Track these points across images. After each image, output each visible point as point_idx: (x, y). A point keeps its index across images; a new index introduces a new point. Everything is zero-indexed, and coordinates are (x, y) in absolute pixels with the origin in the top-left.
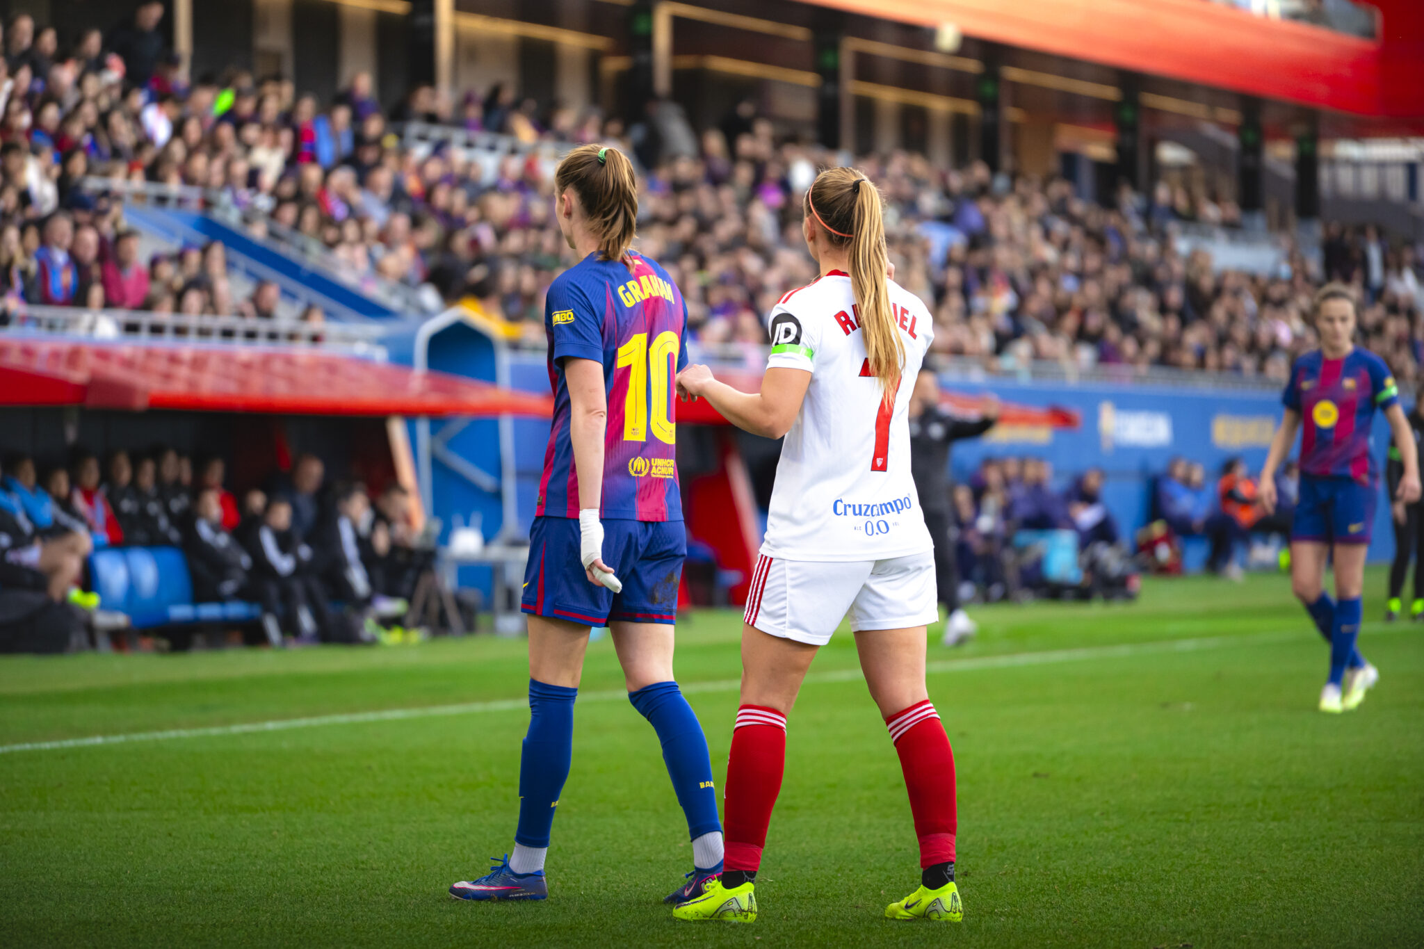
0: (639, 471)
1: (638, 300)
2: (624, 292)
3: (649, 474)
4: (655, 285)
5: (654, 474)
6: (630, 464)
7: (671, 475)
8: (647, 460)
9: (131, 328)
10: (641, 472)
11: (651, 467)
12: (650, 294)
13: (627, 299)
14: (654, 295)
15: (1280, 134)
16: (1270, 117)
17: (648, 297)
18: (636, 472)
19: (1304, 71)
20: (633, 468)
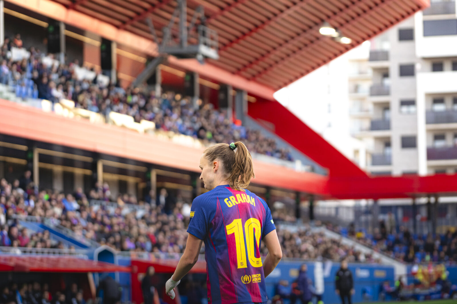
0: (246, 281)
1: (234, 204)
2: (228, 201)
3: (251, 282)
4: (244, 198)
5: (253, 281)
6: (242, 279)
7: (260, 281)
8: (250, 276)
9: (25, 252)
10: (248, 282)
11: (252, 279)
12: (241, 202)
13: (229, 204)
14: (242, 202)
15: (305, 199)
16: (302, 196)
17: (240, 203)
18: (245, 282)
19: (309, 184)
20: (243, 280)
